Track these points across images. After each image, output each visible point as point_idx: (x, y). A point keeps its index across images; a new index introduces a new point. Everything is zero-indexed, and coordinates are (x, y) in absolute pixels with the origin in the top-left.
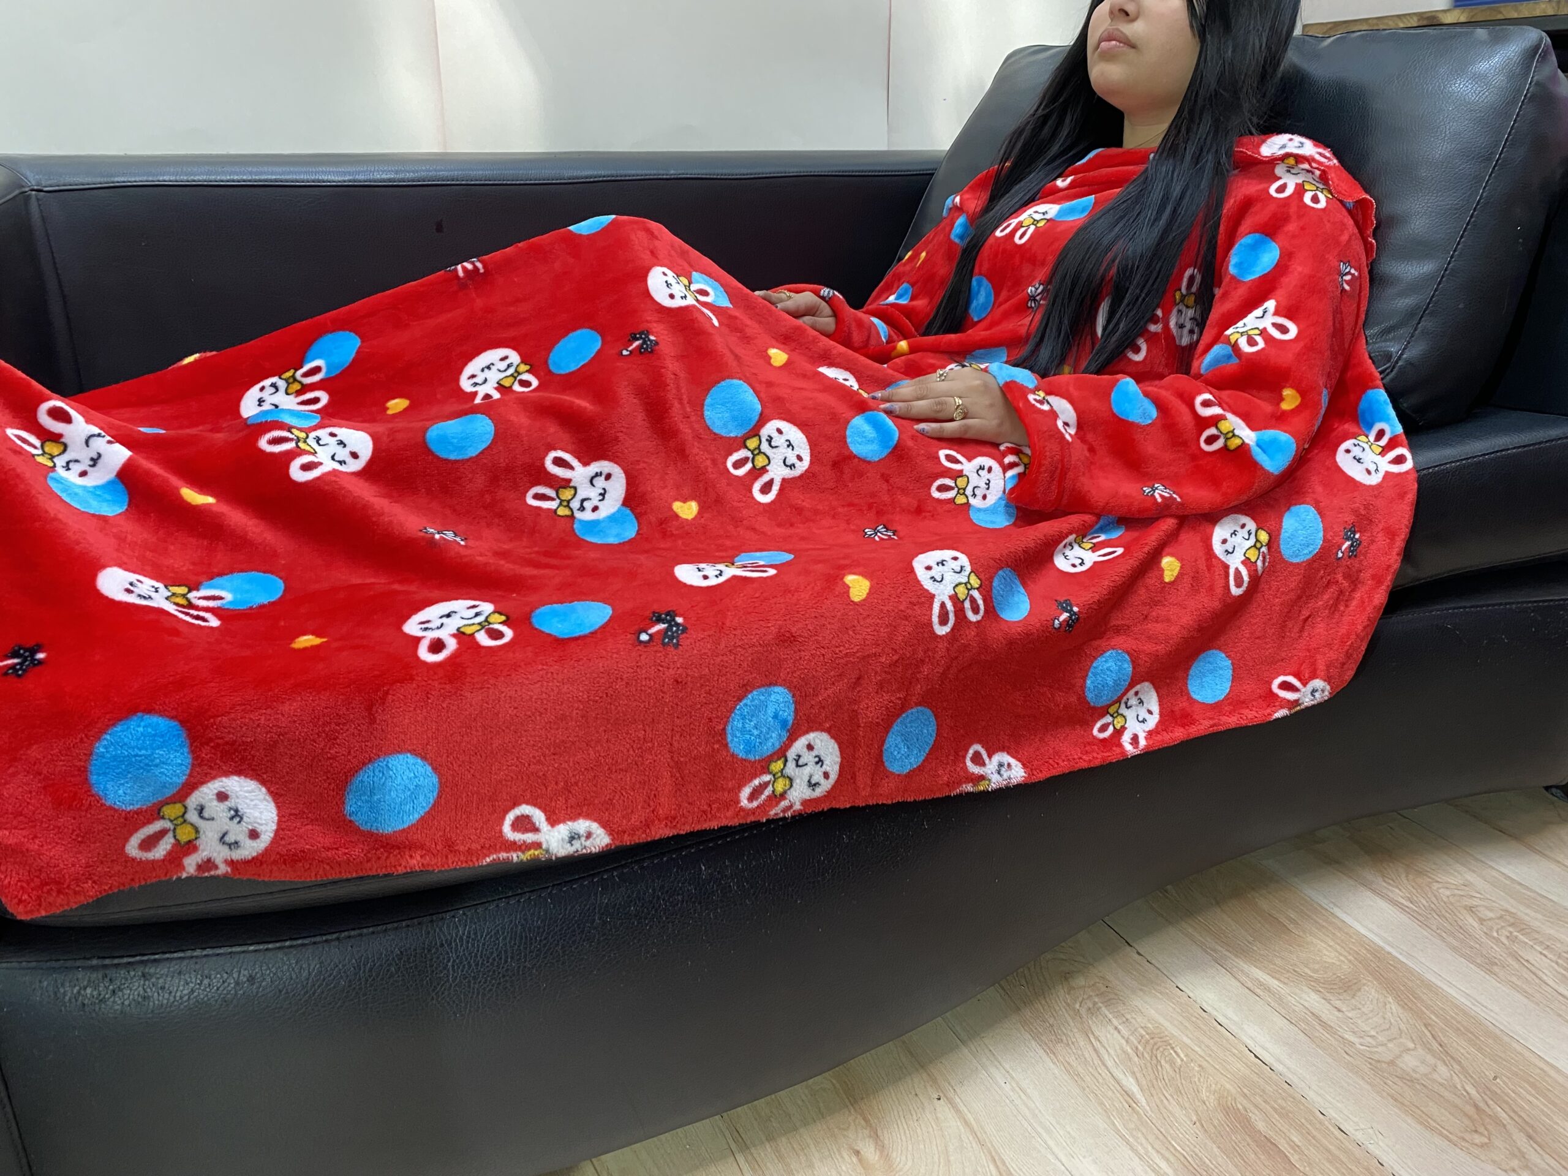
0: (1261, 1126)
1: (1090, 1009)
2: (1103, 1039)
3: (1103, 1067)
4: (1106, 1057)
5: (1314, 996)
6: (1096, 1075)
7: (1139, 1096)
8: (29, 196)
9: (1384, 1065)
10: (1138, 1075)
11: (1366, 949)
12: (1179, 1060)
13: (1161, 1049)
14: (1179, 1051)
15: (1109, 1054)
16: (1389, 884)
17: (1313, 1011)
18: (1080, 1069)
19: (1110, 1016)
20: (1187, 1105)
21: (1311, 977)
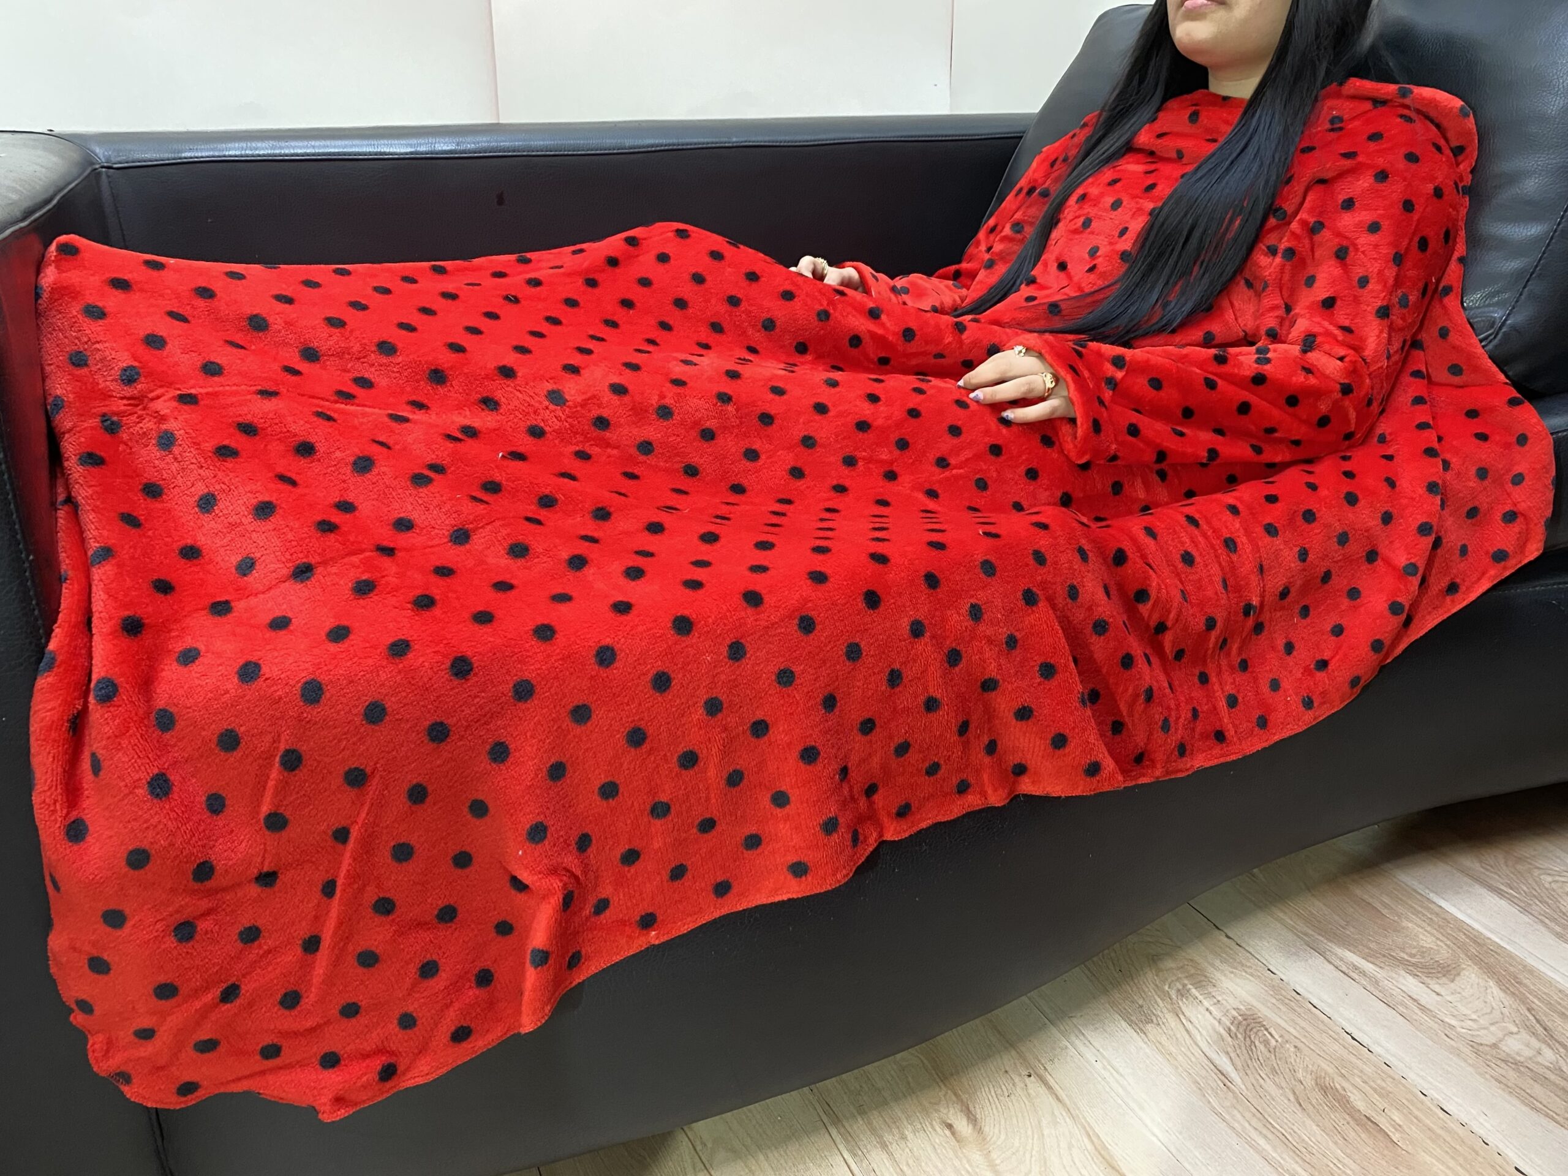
0: (1360, 1103)
1: (1179, 990)
2: (1193, 1019)
3: (1195, 1046)
4: (1198, 1038)
5: (1410, 979)
6: (1189, 1054)
7: (1233, 1074)
8: (100, 174)
9: (1488, 1049)
10: (1233, 1055)
11: (1465, 934)
12: (1273, 1041)
13: (1255, 1030)
14: (1273, 1032)
15: (1201, 1035)
16: (1487, 870)
17: (1410, 994)
18: (1173, 1049)
19: (1201, 998)
20: (1284, 1084)
21: (1407, 961)
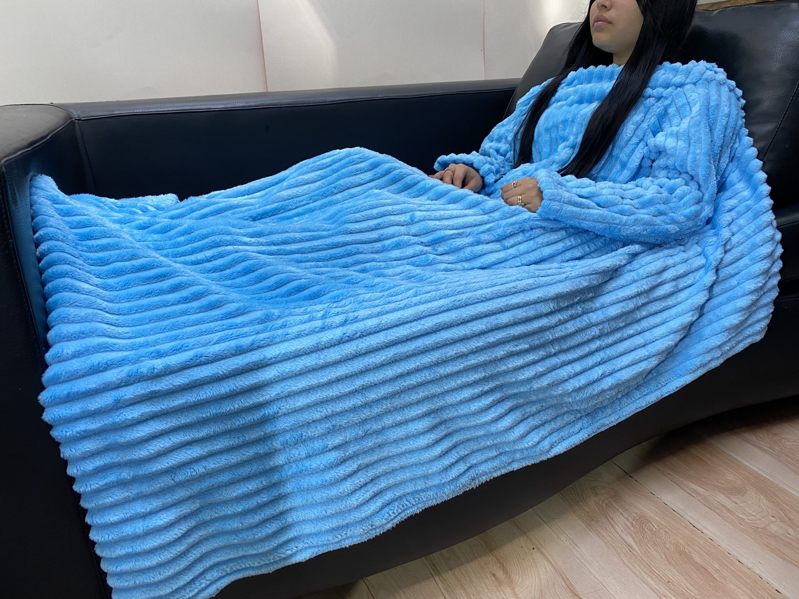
0: (698, 560)
1: (607, 504)
2: (615, 519)
3: (615, 533)
5: (722, 496)
6: (612, 536)
7: (635, 546)
8: (75, 123)
9: (761, 530)
10: (634, 536)
12: (654, 529)
13: (645, 523)
14: (653, 523)
15: (618, 526)
16: (759, 440)
17: (722, 503)
18: (604, 534)
19: (618, 507)
21: (720, 486)
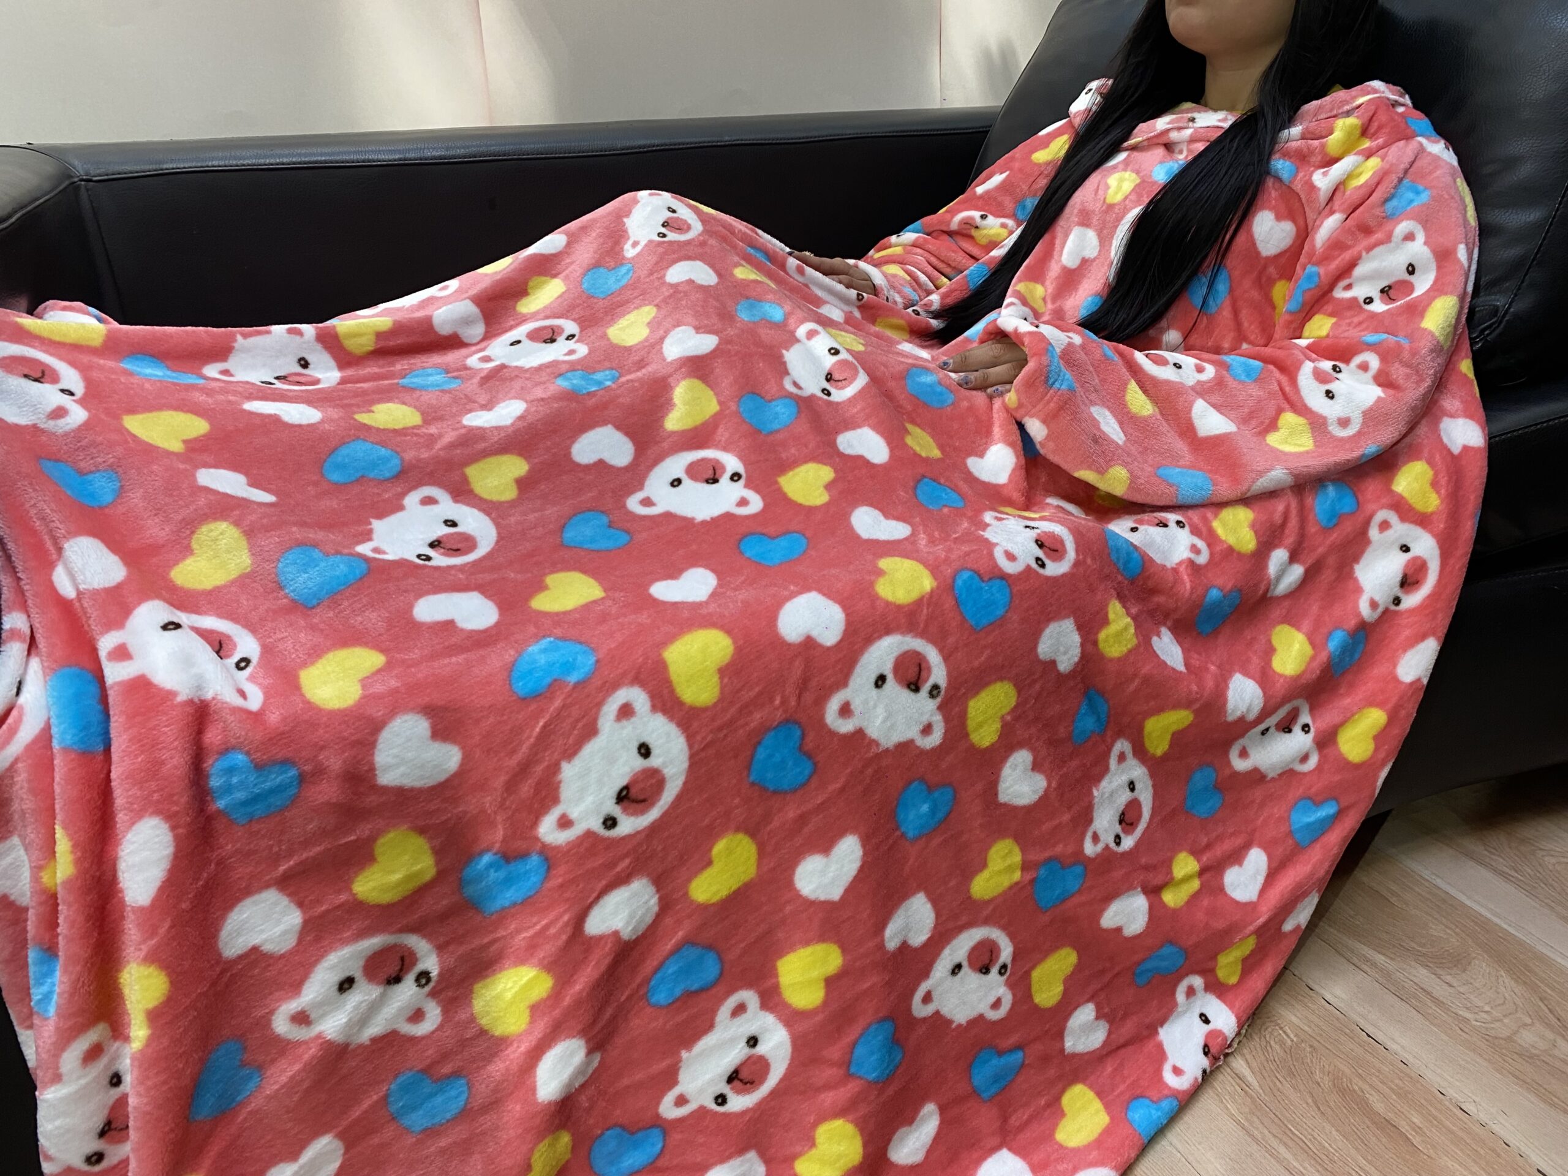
0: (1379, 1106)
5: (1423, 971)
7: (1252, 1079)
8: (79, 187)
9: (1503, 1042)
14: (1289, 1031)
17: (1425, 987)
20: (1302, 1087)
21: (1418, 951)
